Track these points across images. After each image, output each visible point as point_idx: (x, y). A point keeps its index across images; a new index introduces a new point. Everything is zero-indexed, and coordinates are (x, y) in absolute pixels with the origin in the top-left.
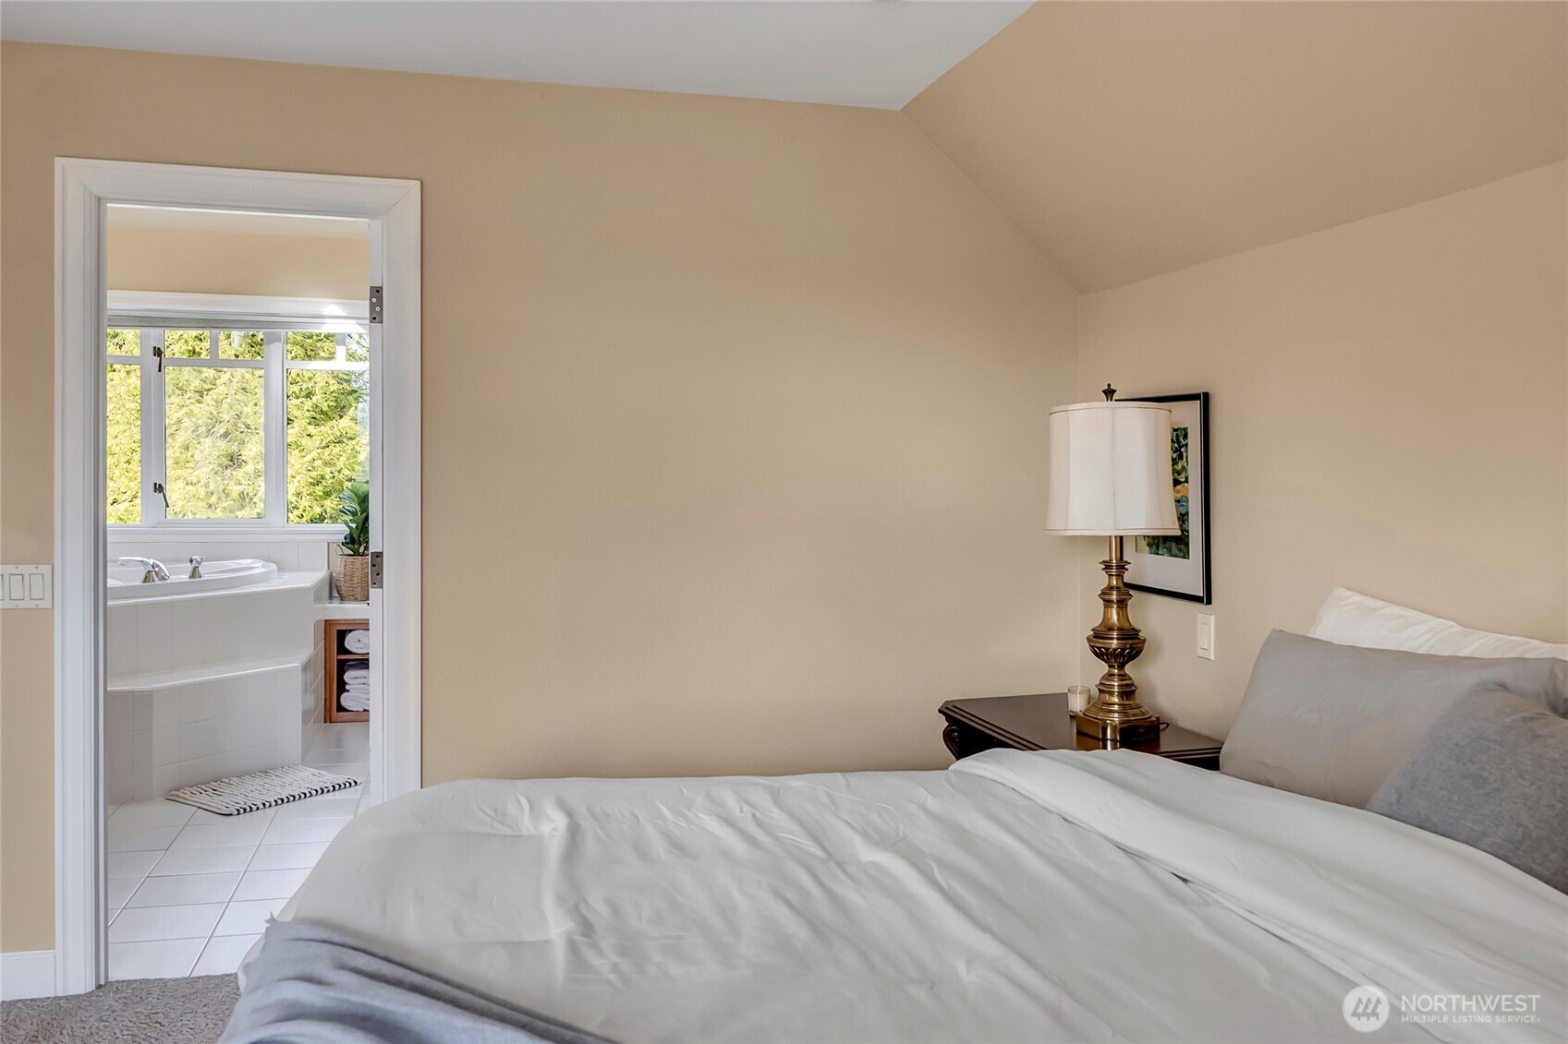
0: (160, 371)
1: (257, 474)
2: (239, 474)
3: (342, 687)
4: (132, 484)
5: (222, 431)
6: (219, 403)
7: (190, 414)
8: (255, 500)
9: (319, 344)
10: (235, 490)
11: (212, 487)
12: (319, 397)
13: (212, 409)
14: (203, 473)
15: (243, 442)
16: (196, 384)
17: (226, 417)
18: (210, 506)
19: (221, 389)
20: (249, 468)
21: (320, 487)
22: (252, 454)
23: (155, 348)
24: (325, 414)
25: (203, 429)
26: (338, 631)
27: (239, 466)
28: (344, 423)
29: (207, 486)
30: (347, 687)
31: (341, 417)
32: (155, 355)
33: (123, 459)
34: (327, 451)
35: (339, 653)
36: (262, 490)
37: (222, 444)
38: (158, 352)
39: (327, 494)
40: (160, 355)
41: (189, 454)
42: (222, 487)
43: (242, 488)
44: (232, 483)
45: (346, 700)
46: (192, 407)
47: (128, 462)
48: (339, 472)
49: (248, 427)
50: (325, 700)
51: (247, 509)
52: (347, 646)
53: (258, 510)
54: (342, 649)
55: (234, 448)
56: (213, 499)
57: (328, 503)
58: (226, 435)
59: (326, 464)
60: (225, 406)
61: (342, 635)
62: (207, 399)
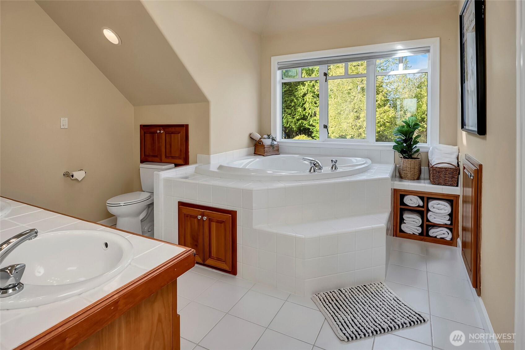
0: (326, 82)
1: (364, 121)
2: (359, 121)
3: (402, 220)
4: (335, 123)
5: (355, 111)
6: (354, 104)
7: (348, 107)
8: (363, 127)
9: (379, 88)
10: (358, 125)
11: (353, 124)
12: (379, 101)
13: (353, 106)
14: (351, 121)
15: (360, 113)
16: (349, 100)
17: (356, 107)
18: (352, 129)
19: (355, 101)
20: (361, 119)
21: (379, 124)
22: (362, 116)
23: (324, 73)
24: (381, 106)
25: (351, 111)
26: (400, 195)
27: (359, 119)
28: (386, 108)
29: (352, 124)
30: (405, 221)
31: (385, 106)
32: (324, 76)
33: (333, 118)
34: (381, 115)
35: (400, 205)
36: (365, 124)
37: (356, 114)
38: (325, 74)
39: (381, 126)
40: (326, 76)
41: (348, 116)
42: (355, 124)
43: (360, 124)
44: (358, 123)
45: (404, 227)
46: (349, 105)
47: (335, 118)
48: (384, 120)
49: (361, 109)
50: (394, 226)
51: (361, 129)
52: (404, 202)
53: (364, 130)
54: (402, 203)
55: (358, 115)
56: (353, 127)
57: (381, 128)
58: (356, 112)
59: (381, 118)
60: (356, 105)
61: (402, 197)
62: (352, 103)
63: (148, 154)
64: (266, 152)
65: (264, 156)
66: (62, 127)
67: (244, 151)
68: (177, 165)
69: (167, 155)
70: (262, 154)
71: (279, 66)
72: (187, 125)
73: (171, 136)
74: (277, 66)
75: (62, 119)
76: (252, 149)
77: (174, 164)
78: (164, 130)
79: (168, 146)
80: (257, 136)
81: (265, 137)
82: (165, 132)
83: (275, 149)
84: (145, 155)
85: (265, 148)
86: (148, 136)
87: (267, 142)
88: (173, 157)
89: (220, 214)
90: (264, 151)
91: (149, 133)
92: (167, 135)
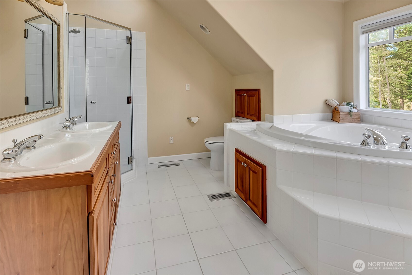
63: (238, 111)
64: (341, 119)
65: (339, 123)
66: (187, 90)
67: (319, 115)
68: (253, 121)
69: (248, 113)
70: (337, 121)
71: (363, 30)
72: (259, 89)
73: (250, 98)
74: (360, 30)
75: (187, 85)
76: (330, 115)
77: (251, 120)
78: (246, 93)
79: (248, 106)
80: (335, 103)
81: (344, 104)
82: (247, 95)
83: (352, 117)
84: (237, 111)
85: (340, 115)
86: (238, 97)
87: (344, 109)
88: (251, 115)
89: (255, 166)
90: (340, 117)
91: (239, 96)
92: (248, 97)
